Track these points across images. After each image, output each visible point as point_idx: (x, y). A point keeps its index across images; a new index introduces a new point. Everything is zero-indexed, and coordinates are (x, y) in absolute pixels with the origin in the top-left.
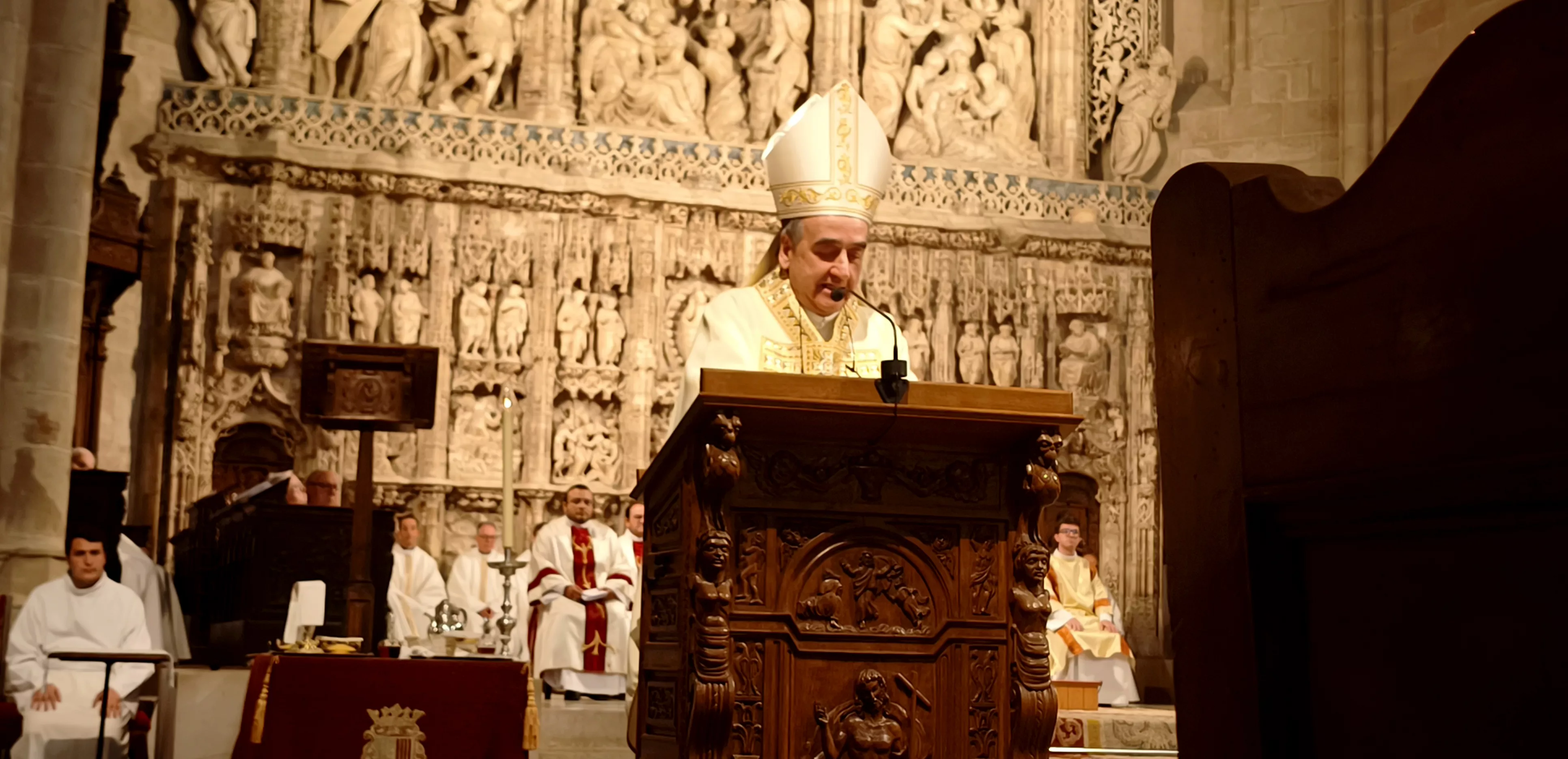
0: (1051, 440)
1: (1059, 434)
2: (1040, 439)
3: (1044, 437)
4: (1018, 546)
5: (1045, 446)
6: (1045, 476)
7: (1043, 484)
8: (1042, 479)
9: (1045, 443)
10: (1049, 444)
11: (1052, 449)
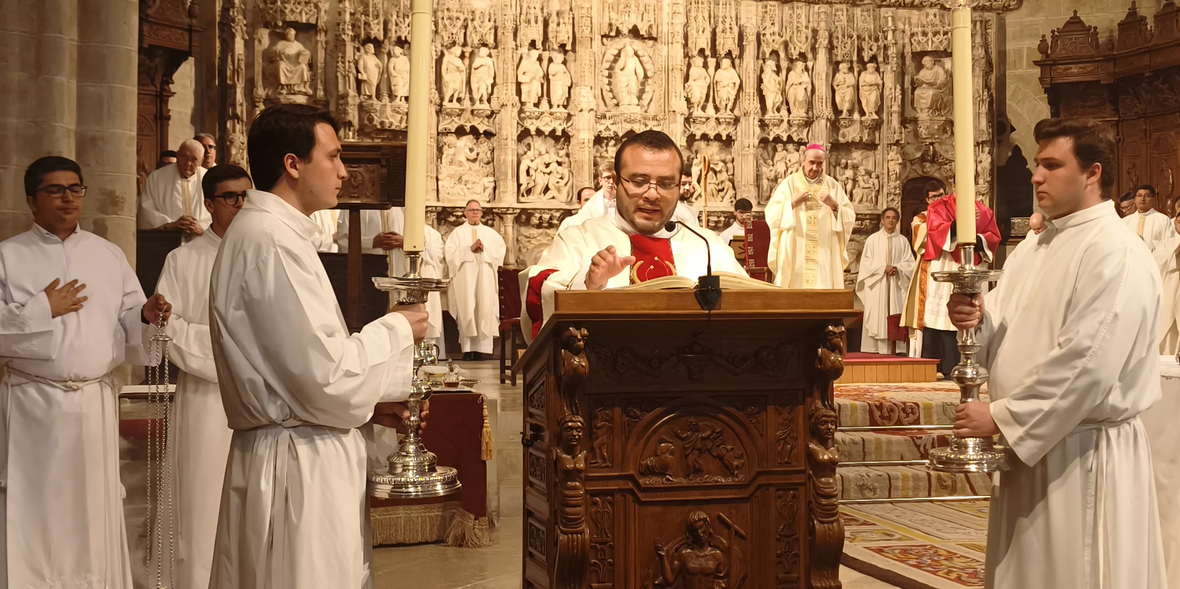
0: (836, 330)
1: (843, 325)
2: (827, 330)
3: (831, 328)
4: (813, 410)
5: (831, 335)
6: (832, 358)
7: (830, 364)
8: (830, 360)
9: (831, 333)
10: (835, 333)
11: (837, 338)
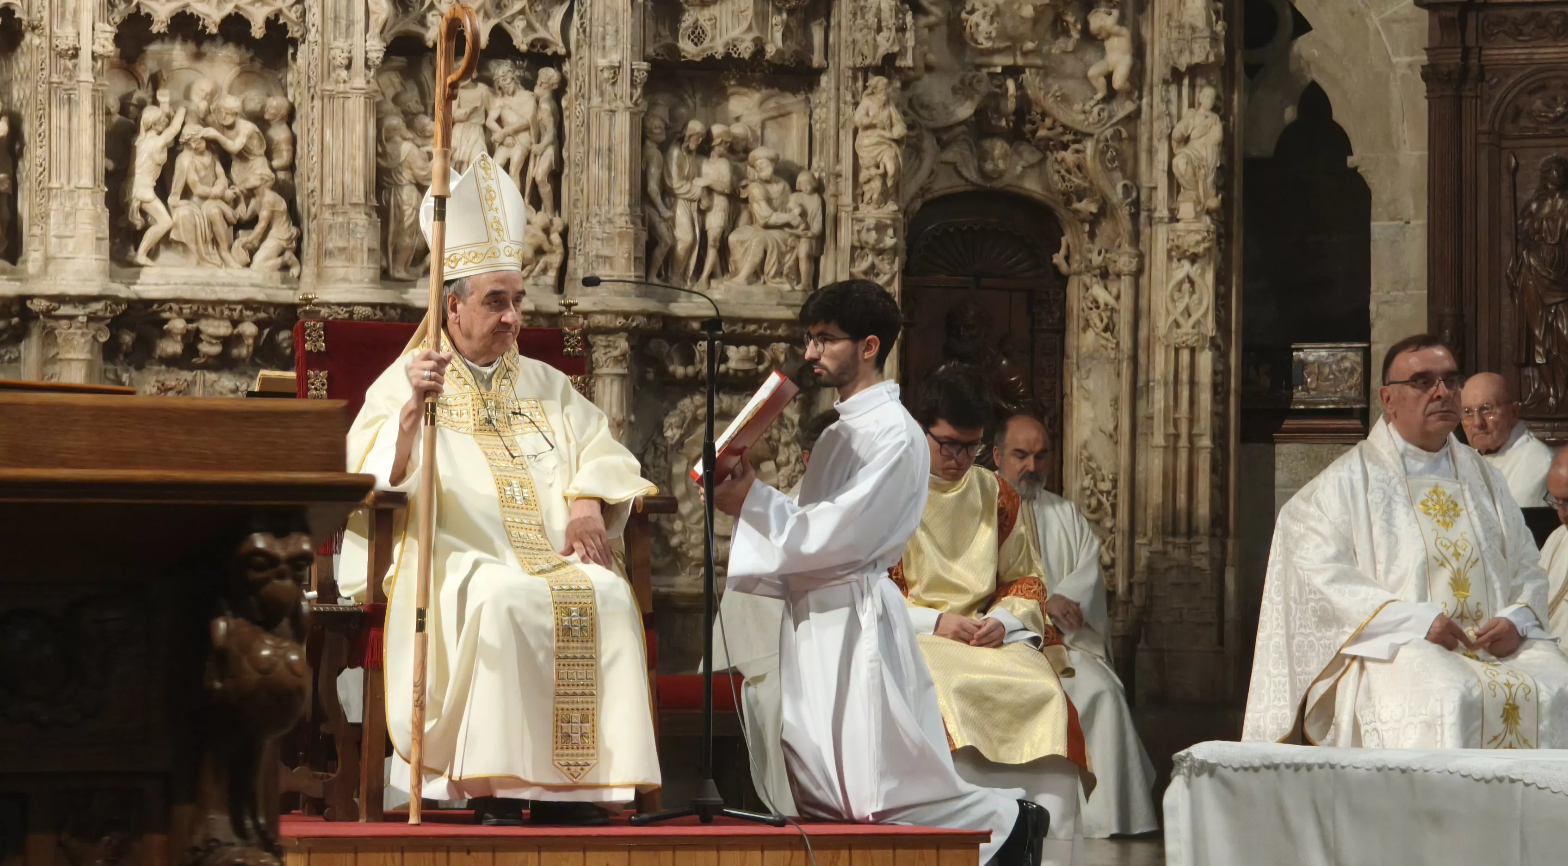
0: (280, 550)
1: (305, 530)
2: (245, 548)
3: (260, 542)
4: (196, 849)
5: (260, 568)
6: (265, 653)
7: (256, 676)
8: (256, 661)
9: (260, 559)
10: (270, 559)
11: (281, 576)
